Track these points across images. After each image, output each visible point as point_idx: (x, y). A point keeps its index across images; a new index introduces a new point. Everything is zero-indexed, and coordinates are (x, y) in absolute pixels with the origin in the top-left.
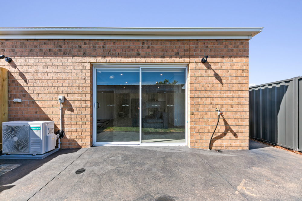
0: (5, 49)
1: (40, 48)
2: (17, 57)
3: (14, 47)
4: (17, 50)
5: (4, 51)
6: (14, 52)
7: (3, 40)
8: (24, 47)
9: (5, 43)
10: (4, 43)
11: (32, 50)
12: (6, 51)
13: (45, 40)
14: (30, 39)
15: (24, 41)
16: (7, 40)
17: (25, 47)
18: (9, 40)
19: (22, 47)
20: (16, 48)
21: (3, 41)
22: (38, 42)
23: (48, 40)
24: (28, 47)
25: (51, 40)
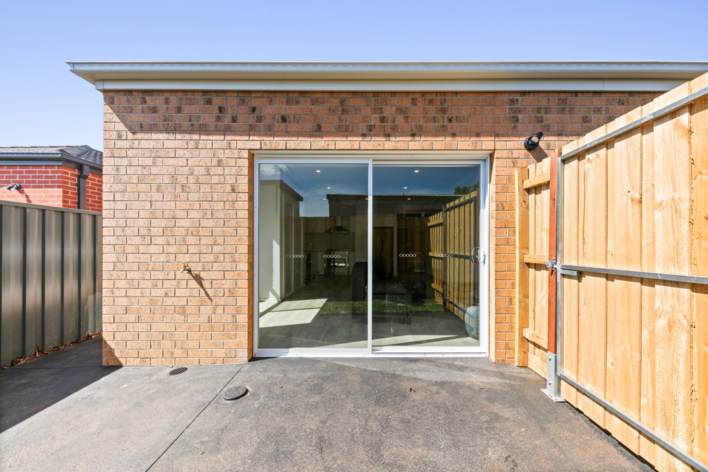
0: (520, 116)
1: (608, 113)
2: (551, 135)
3: (543, 111)
4: (550, 118)
5: (517, 120)
6: (542, 124)
7: (515, 95)
8: (567, 110)
9: (520, 101)
10: (517, 100)
11: (589, 119)
12: (520, 121)
13: (621, 95)
14: (583, 92)
15: (568, 95)
16: (524, 93)
17: (571, 111)
18: (529, 92)
19: (563, 111)
20: (546, 113)
21: (514, 97)
22: (603, 97)
23: (627, 95)
24: (576, 111)
25: (635, 94)
